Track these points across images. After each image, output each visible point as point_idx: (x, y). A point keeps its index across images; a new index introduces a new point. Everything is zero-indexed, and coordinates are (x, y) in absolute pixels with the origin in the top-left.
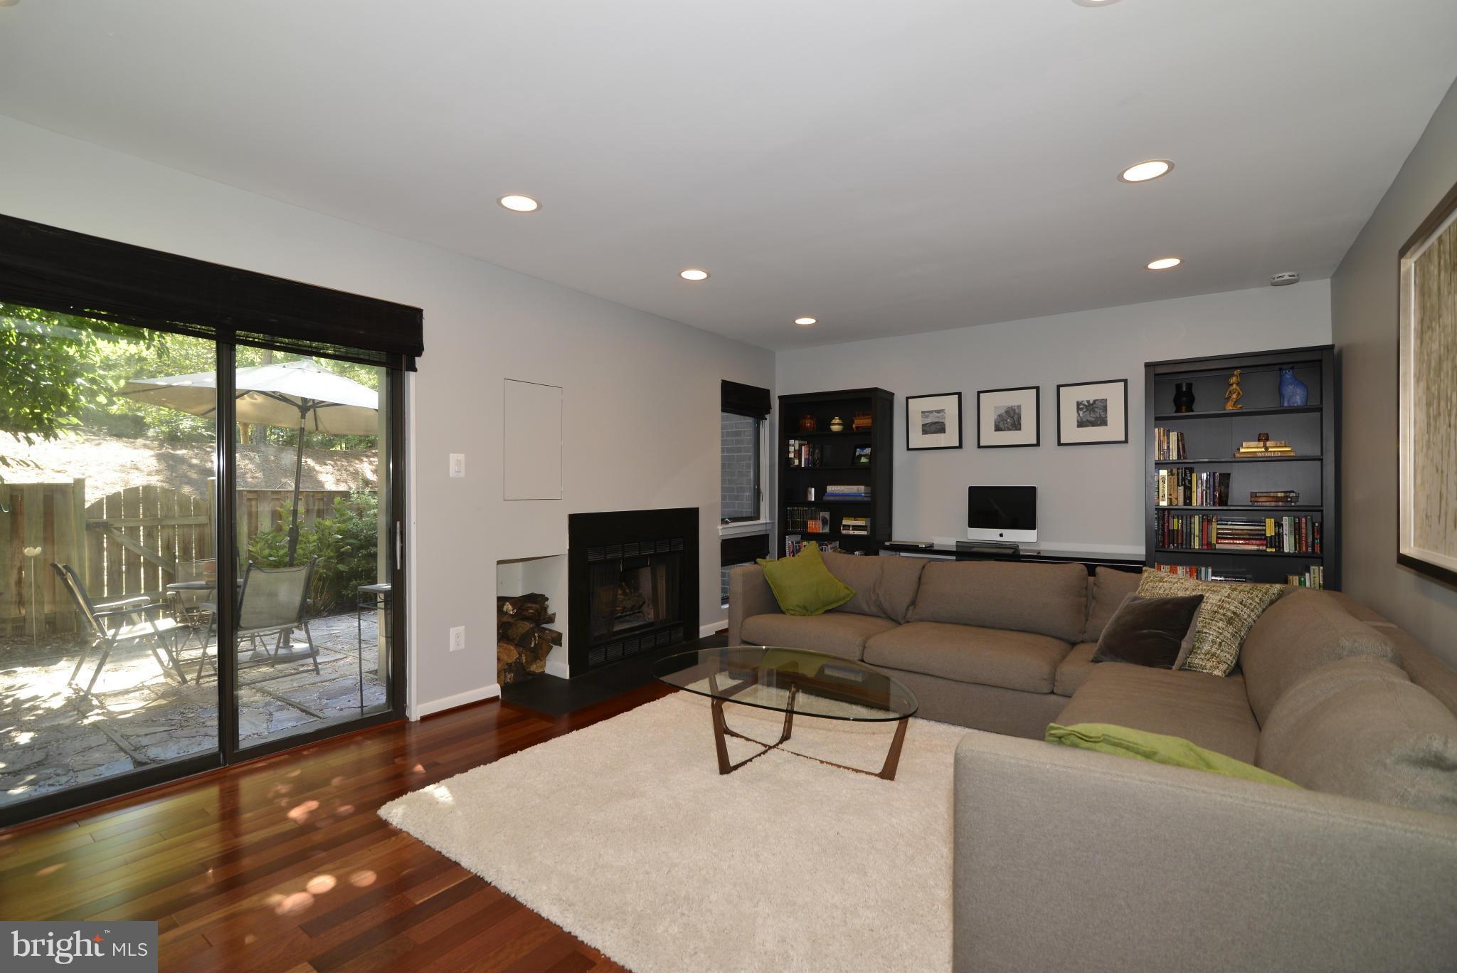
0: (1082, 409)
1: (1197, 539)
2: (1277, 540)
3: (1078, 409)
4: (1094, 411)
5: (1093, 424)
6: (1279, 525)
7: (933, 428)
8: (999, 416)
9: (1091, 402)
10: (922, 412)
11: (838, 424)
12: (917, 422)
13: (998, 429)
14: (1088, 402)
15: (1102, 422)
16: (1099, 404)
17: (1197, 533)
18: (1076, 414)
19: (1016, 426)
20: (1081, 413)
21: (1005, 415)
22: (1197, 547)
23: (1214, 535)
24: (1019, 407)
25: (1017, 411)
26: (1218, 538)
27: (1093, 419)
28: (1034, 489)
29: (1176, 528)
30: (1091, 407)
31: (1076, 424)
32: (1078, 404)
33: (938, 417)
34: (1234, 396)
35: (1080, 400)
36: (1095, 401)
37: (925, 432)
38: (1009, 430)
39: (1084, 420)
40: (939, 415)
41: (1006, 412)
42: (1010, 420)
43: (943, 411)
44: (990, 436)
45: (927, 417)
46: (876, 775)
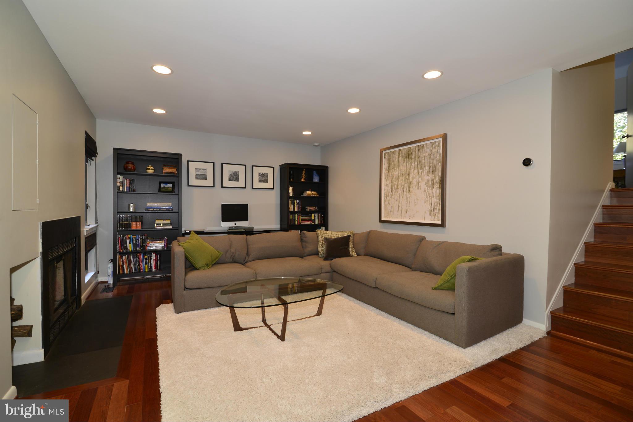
0: (260, 176)
1: (296, 221)
2: (314, 221)
3: (259, 176)
4: (264, 177)
5: (264, 182)
6: (315, 216)
7: (201, 177)
8: (230, 175)
9: (263, 173)
10: (196, 169)
11: (152, 169)
12: (193, 173)
13: (230, 180)
14: (262, 173)
15: (266, 181)
16: (266, 175)
17: (296, 219)
18: (258, 178)
19: (237, 180)
20: (260, 177)
21: (233, 174)
22: (296, 224)
23: (300, 220)
24: (238, 172)
25: (238, 173)
26: (302, 221)
27: (264, 180)
28: (247, 205)
29: (291, 218)
30: (263, 175)
31: (258, 181)
32: (259, 174)
33: (204, 172)
34: (304, 177)
35: (260, 172)
36: (264, 173)
37: (197, 178)
38: (234, 181)
39: (261, 180)
40: (204, 171)
41: (233, 173)
42: (235, 177)
43: (206, 169)
44: (226, 183)
45: (198, 171)
46: (316, 315)
